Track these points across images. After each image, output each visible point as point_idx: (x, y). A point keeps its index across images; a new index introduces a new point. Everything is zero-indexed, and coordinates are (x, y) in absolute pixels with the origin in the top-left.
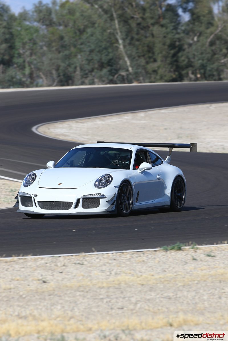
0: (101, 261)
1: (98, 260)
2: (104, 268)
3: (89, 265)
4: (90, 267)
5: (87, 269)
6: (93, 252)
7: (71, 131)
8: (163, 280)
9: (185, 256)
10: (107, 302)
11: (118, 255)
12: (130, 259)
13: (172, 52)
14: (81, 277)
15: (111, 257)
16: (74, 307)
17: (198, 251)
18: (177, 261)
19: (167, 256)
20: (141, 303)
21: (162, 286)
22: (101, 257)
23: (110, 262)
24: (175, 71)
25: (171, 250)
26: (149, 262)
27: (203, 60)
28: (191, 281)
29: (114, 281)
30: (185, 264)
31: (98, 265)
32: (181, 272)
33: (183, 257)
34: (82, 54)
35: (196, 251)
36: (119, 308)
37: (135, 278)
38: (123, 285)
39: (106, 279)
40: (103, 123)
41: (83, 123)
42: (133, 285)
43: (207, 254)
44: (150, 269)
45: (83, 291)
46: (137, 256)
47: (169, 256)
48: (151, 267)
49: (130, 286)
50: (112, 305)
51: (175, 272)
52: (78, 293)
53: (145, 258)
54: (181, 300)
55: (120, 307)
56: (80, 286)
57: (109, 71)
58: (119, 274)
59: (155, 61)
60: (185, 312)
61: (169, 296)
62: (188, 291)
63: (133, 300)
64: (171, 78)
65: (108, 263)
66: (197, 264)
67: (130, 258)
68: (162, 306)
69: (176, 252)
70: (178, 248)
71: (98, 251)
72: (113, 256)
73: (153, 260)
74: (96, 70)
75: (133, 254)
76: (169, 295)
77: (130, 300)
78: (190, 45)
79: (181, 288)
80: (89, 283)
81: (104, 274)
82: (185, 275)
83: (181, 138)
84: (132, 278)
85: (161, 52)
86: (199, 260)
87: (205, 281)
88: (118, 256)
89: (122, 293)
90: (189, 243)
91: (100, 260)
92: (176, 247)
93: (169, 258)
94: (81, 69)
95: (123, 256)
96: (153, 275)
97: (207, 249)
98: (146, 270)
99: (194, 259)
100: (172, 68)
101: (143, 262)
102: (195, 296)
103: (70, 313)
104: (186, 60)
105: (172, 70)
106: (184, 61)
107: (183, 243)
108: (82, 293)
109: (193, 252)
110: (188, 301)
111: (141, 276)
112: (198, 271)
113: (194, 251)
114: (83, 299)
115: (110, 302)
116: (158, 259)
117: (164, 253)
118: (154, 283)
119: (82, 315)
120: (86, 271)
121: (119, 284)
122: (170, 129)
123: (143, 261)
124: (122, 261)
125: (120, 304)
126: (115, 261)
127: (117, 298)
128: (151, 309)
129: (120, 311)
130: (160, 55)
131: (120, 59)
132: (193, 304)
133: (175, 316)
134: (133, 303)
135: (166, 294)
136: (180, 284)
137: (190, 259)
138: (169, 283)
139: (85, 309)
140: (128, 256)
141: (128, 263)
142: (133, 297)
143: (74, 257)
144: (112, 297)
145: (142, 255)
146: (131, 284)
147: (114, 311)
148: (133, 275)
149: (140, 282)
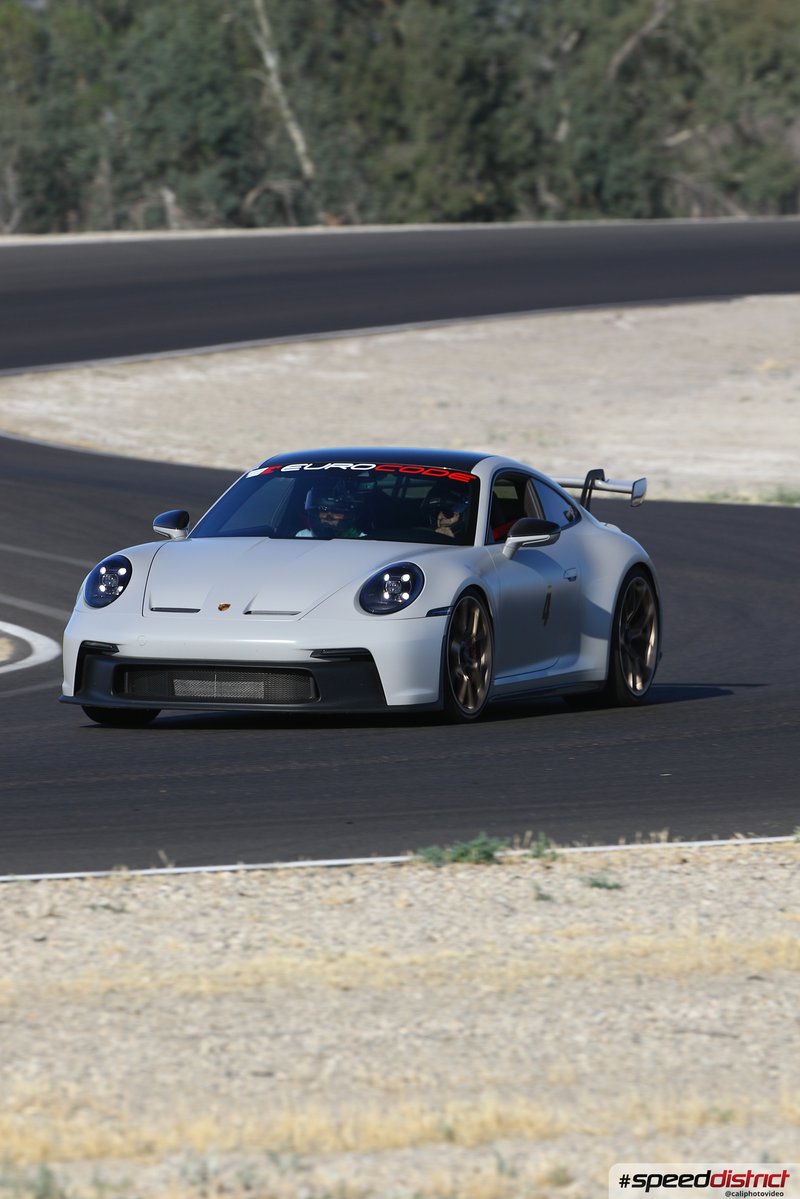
0: (193, 901)
1: (179, 897)
2: (201, 925)
3: (145, 913)
4: (149, 920)
5: (137, 929)
6: (162, 865)
7: (76, 409)
8: (422, 972)
9: (508, 884)
10: (212, 1050)
11: (255, 878)
12: (299, 893)
13: (473, 104)
14: (115, 959)
15: (227, 884)
16: (87, 1067)
17: (558, 867)
18: (476, 905)
19: (441, 886)
20: (338, 1057)
21: (418, 996)
22: (190, 887)
23: (225, 902)
24: (482, 177)
25: (455, 861)
26: (373, 907)
27: (594, 136)
28: (527, 978)
29: (237, 974)
30: (507, 916)
31: (180, 915)
32: (492, 943)
33: (499, 888)
34: (123, 105)
35: (548, 868)
36: (256, 1074)
37: (320, 962)
38: (272, 988)
39: (210, 966)
40: (200, 377)
41: (123, 378)
42: (310, 989)
43: (591, 879)
44: (376, 930)
45: (121, 1009)
46: (326, 881)
47: (449, 884)
48: (376, 923)
49: (298, 994)
50: (232, 1061)
51: (470, 944)
52: (104, 1017)
53: (356, 891)
54: (490, 1048)
55: (262, 1069)
56: (112, 991)
57: (224, 175)
58: (259, 948)
59: (404, 135)
60: (504, 1090)
61: (444, 1031)
62: (515, 1015)
63: (311, 1043)
64: (467, 207)
65: (216, 906)
66: (554, 915)
67: (300, 888)
68: (419, 1069)
69: (473, 871)
70: (480, 853)
71: (178, 864)
72: (238, 879)
73: (388, 898)
74: (172, 173)
75: (312, 875)
76: (446, 1026)
77: (299, 1045)
78: (544, 78)
79: (490, 1003)
80: (146, 980)
81: (200, 948)
82: (507, 954)
83: (503, 439)
84: (307, 963)
85: (431, 107)
86: (561, 900)
87: (580, 977)
88: (255, 883)
89: (269, 1016)
90: (522, 836)
91: (188, 896)
92: (474, 853)
93: (449, 891)
94: (118, 165)
95: (274, 882)
96: (385, 955)
97: (593, 861)
98: (361, 934)
99: (543, 898)
100: (470, 164)
101: (348, 906)
102: (543, 1032)
103: (73, 1089)
104: (528, 138)
105: (472, 173)
106: (517, 138)
107: (501, 836)
108: (117, 1017)
109: (536, 872)
110: (515, 1052)
111: (342, 955)
112: (554, 941)
113: (541, 868)
114: (125, 1039)
115: (223, 1048)
116: (404, 896)
117: (429, 873)
118: (388, 983)
119: (120, 1097)
120: (135, 936)
121: (259, 985)
122: (460, 405)
123: (351, 901)
124: (269, 900)
125: (261, 1059)
126: (244, 901)
127: (249, 1036)
128: (377, 1076)
129: (263, 1085)
130: (425, 116)
131: (267, 127)
132: (534, 1059)
133: (467, 1103)
134: (309, 1055)
135: (433, 1025)
136: (486, 988)
137: (526, 897)
138: (443, 985)
139: (130, 1074)
140: (294, 883)
141: (293, 907)
142: (309, 1032)
143: (88, 885)
144: (229, 1032)
145: (345, 879)
146: (302, 985)
147: (237, 1083)
148: (310, 954)
149: (338, 979)
